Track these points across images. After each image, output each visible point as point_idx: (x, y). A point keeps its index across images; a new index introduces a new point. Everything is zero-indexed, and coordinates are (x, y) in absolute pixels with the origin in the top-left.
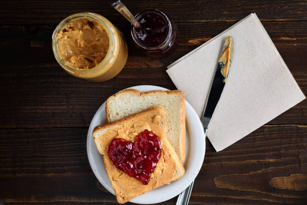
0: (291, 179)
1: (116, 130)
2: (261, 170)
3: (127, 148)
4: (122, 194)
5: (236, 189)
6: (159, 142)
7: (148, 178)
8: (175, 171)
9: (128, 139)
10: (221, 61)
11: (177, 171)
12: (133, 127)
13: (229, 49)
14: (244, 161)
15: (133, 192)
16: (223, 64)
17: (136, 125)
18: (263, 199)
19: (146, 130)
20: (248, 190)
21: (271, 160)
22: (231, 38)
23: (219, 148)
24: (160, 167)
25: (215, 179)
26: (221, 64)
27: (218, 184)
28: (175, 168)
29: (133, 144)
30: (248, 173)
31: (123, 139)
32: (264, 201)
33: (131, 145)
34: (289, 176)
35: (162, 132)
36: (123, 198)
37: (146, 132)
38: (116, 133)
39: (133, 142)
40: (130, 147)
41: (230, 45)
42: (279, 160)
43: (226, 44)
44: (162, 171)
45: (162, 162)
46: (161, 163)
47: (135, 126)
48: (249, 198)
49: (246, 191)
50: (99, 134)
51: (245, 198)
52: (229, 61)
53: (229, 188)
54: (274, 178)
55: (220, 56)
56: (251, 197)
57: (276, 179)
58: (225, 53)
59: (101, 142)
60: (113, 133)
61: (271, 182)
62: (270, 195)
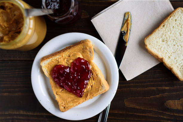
0: (180, 102)
1: (57, 59)
2: (159, 95)
3: (66, 72)
4: (63, 104)
5: (140, 108)
6: (89, 66)
7: (82, 92)
8: (101, 87)
9: (66, 65)
10: (123, 30)
11: (102, 87)
12: (69, 56)
13: (129, 21)
14: (146, 87)
15: (71, 102)
16: (124, 33)
17: (72, 54)
18: (160, 116)
19: (79, 58)
20: (149, 109)
21: (166, 88)
22: (129, 13)
23: (128, 78)
24: (90, 84)
25: (125, 100)
26: (123, 32)
27: (127, 104)
28: (100, 83)
29: (70, 68)
30: (150, 97)
31: (63, 65)
32: (160, 117)
33: (68, 69)
34: (179, 100)
35: (90, 59)
36: (64, 107)
37: (79, 59)
38: (57, 61)
39: (70, 66)
40: (68, 70)
41: (129, 19)
42: (172, 88)
43: (126, 18)
44: (92, 87)
45: (92, 80)
46: (90, 81)
47: (71, 56)
48: (149, 115)
49: (147, 110)
50: (45, 63)
51: (146, 115)
52: (129, 30)
53: (135, 107)
54: (168, 101)
55: (122, 27)
56: (151, 114)
57: (169, 102)
58: (126, 25)
59: (47, 69)
60: (55, 62)
61: (166, 104)
62: (165, 113)
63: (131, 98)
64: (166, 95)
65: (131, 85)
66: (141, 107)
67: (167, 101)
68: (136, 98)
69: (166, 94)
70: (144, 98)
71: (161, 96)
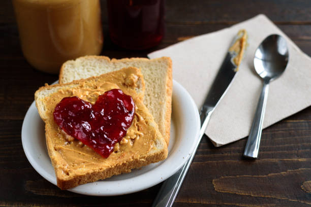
1: (71, 90)
4: (65, 168)
5: (247, 194)
8: (154, 142)
9: (87, 101)
11: (156, 143)
12: (96, 88)
17: (101, 85)
20: (267, 196)
21: (300, 160)
27: (218, 187)
28: (153, 138)
30: (267, 174)
36: (68, 174)
38: (70, 93)
46: (132, 130)
50: (45, 93)
54: (308, 182)
60: (65, 94)
61: (304, 187)
62: (304, 203)
63: (226, 177)
64: (301, 172)
65: (226, 154)
66: (250, 193)
67: (306, 182)
68: (238, 176)
69: (302, 170)
70: (254, 176)
71: (291, 173)
